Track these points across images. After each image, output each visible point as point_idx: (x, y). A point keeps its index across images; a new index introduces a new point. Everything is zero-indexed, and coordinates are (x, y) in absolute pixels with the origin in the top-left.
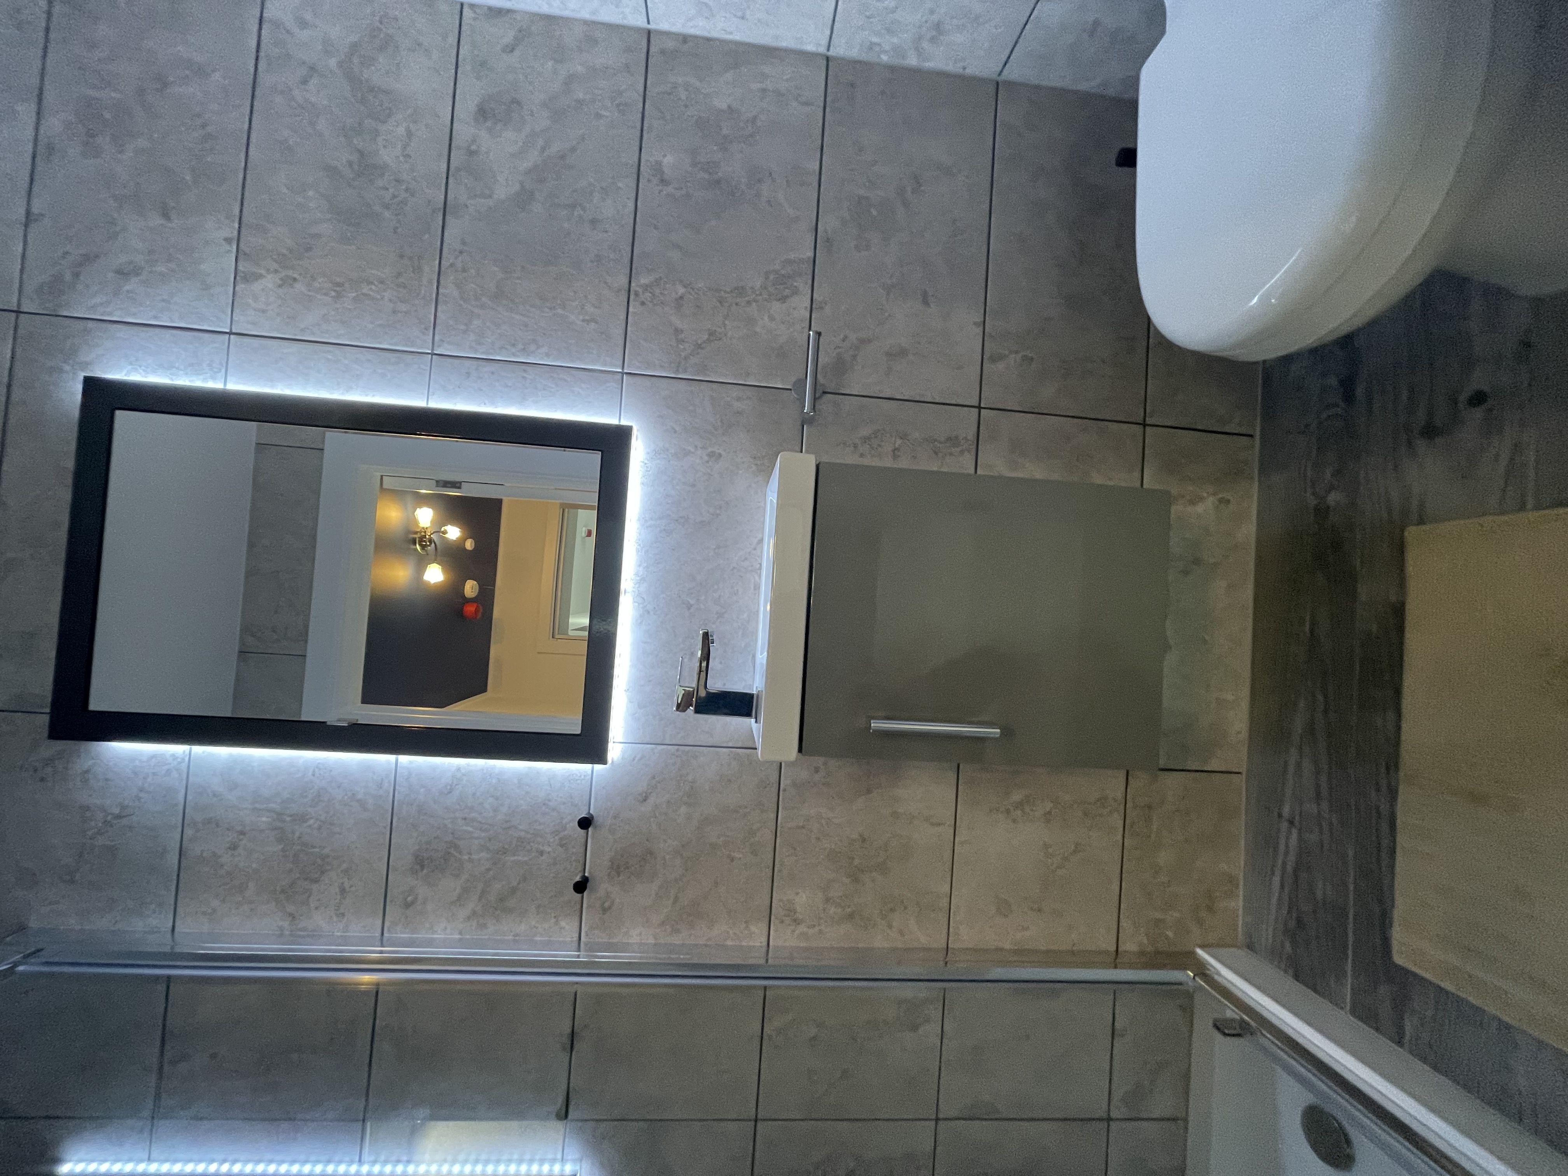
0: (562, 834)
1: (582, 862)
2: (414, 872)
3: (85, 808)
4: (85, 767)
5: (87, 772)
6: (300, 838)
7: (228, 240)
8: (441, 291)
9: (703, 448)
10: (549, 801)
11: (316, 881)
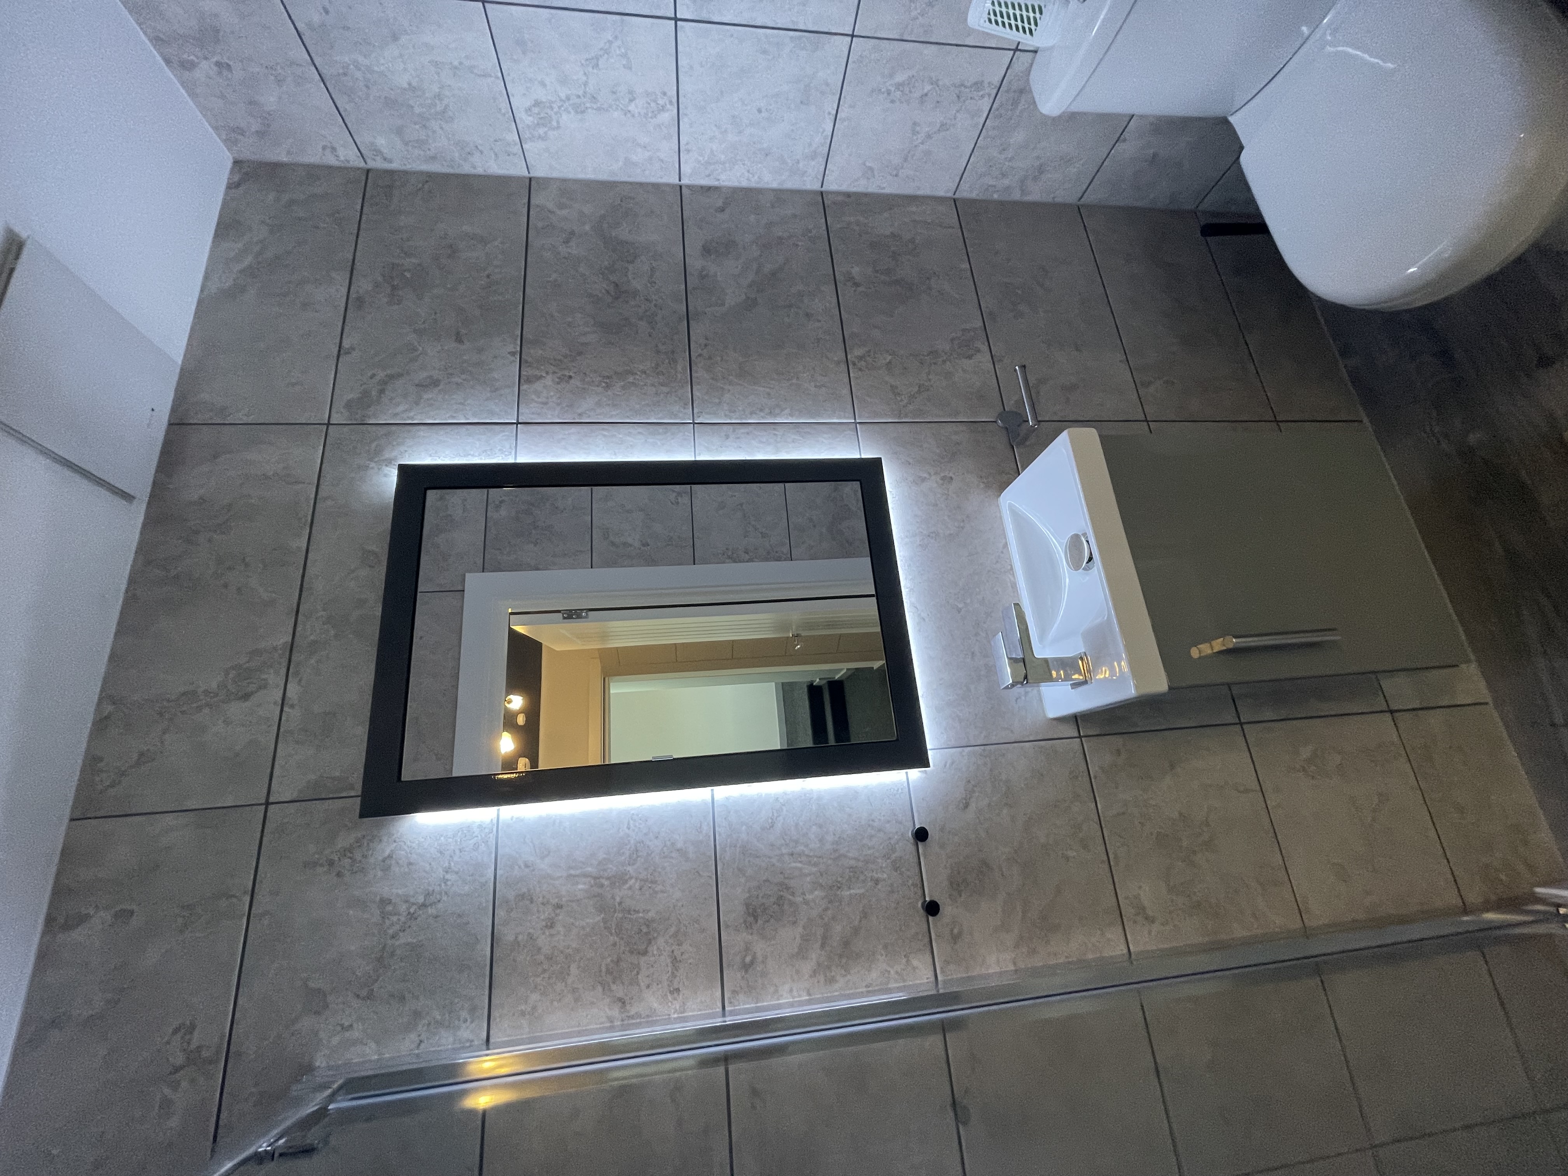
0: (893, 856)
1: (919, 885)
2: (748, 927)
3: (384, 902)
4: (387, 853)
5: (390, 857)
6: (620, 903)
7: (513, 354)
8: (693, 374)
9: (936, 474)
10: (873, 821)
11: (645, 953)
